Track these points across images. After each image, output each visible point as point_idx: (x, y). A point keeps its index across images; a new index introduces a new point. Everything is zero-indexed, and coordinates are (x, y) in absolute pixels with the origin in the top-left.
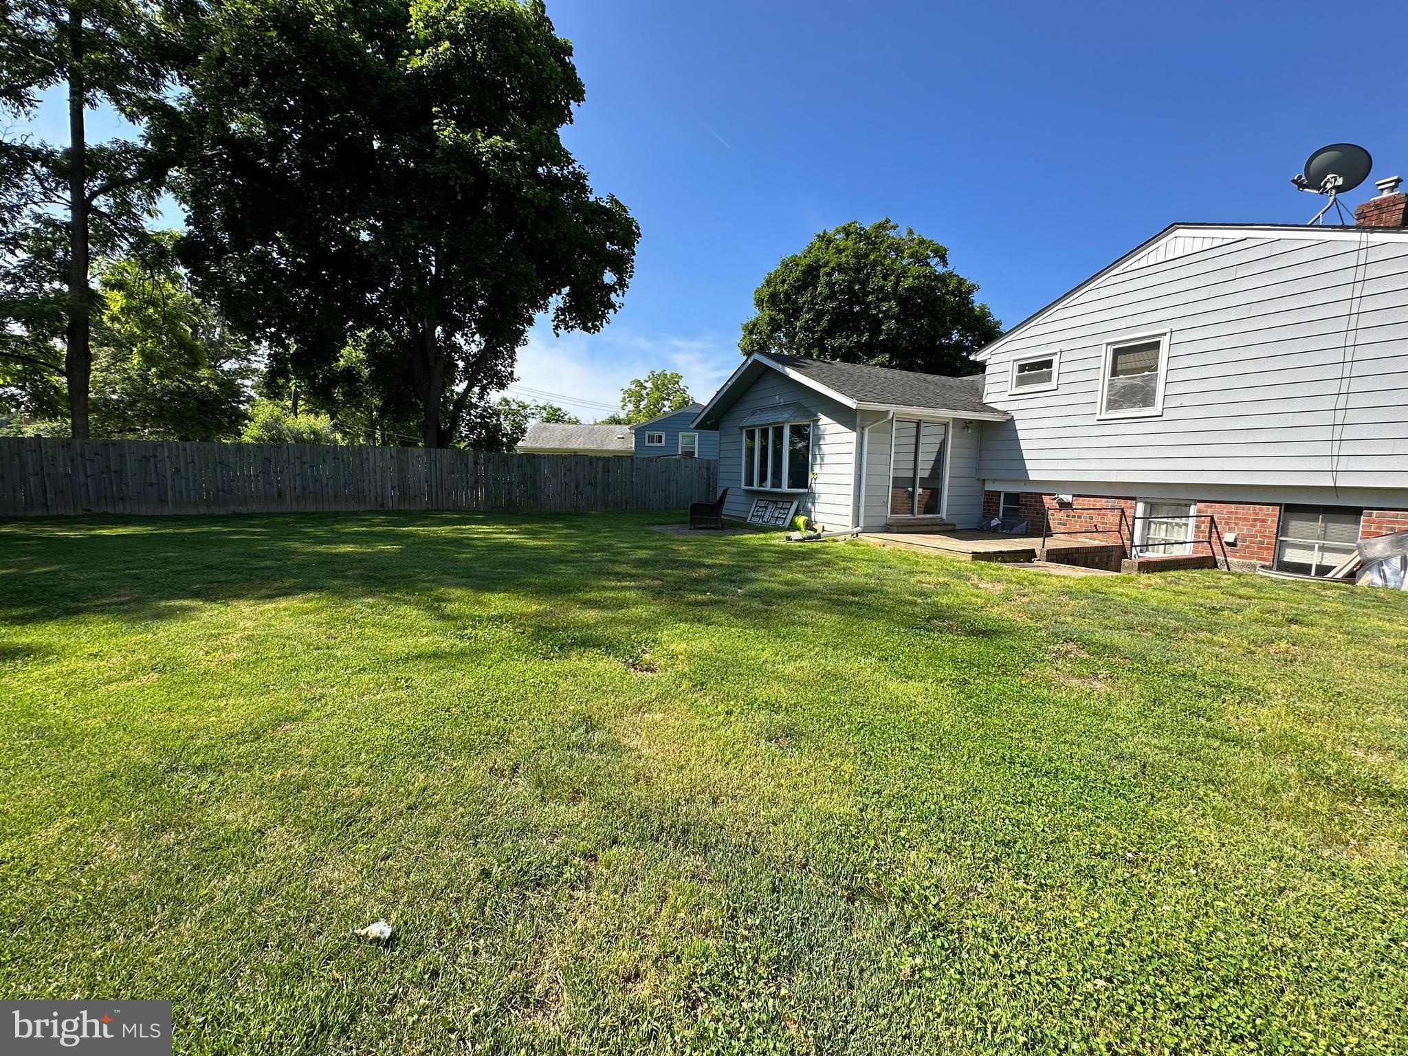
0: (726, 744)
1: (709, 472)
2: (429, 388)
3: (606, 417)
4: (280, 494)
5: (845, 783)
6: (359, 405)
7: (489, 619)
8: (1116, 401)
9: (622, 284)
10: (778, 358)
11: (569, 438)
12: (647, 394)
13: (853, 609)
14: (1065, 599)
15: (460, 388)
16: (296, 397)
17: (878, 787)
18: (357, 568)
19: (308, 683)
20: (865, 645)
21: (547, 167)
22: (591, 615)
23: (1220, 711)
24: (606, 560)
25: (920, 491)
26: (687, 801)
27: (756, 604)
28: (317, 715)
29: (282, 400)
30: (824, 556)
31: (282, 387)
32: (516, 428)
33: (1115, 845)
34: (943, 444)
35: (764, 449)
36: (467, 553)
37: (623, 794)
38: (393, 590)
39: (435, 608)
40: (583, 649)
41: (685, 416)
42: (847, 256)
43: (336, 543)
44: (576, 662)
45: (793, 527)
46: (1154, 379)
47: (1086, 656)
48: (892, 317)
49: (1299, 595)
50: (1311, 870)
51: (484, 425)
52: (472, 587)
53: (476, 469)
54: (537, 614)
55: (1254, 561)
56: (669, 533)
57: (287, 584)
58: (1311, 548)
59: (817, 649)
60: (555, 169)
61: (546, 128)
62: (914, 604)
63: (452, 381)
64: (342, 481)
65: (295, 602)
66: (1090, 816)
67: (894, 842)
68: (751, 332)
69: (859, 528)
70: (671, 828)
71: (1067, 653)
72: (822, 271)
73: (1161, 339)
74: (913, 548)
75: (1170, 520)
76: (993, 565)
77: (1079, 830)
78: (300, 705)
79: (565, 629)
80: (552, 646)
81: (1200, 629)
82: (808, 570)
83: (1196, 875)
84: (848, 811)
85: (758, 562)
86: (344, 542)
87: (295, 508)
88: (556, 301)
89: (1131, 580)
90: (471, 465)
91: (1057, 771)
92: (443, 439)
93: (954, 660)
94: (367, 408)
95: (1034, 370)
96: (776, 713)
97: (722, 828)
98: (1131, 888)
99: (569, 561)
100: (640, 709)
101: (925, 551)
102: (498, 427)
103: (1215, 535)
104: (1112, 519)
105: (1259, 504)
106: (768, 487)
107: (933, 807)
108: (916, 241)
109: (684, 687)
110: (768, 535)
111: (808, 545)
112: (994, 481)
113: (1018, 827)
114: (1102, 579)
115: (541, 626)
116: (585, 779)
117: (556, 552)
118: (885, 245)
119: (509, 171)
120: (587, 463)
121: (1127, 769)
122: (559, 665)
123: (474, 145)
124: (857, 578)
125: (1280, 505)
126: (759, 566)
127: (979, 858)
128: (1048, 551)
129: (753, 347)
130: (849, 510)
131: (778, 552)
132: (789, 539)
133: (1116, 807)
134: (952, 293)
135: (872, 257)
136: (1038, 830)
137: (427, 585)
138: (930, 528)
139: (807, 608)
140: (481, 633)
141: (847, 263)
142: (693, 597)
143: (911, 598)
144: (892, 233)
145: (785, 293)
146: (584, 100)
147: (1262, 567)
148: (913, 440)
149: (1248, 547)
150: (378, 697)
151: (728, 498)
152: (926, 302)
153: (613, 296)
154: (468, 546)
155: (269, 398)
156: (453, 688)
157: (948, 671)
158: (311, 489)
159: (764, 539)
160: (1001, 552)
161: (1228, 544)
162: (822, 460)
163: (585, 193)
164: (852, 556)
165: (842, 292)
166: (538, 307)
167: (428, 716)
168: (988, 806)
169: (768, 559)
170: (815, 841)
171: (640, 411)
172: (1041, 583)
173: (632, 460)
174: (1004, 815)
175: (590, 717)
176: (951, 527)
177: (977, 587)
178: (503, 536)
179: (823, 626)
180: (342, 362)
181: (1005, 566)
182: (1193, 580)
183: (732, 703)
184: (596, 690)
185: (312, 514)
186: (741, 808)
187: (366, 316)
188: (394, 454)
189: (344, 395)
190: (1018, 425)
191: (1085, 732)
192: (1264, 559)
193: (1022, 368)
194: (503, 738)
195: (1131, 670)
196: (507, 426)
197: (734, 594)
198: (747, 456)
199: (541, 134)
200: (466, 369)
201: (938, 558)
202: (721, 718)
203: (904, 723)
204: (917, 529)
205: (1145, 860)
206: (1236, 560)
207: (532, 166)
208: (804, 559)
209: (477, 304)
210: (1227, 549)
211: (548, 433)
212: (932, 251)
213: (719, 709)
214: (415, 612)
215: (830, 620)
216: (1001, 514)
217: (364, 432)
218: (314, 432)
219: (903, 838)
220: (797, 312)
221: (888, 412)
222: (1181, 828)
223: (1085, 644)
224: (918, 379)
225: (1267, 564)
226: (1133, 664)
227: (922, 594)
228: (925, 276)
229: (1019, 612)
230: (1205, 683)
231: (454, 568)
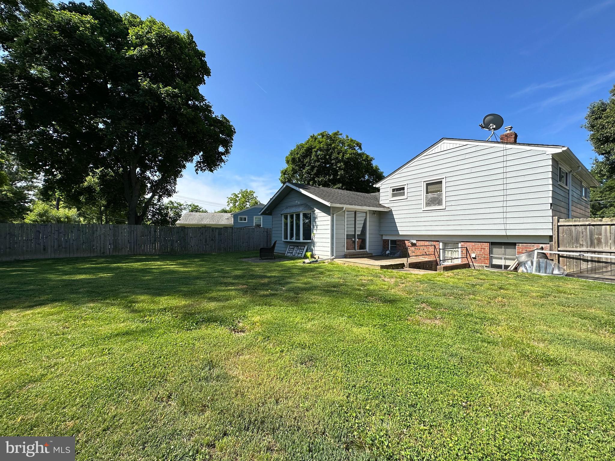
0: (281, 368)
1: (268, 233)
2: (132, 196)
3: (220, 209)
4: (44, 249)
5: (339, 383)
6: (94, 204)
7: (159, 311)
8: (429, 203)
9: (227, 152)
10: (296, 185)
11: (202, 219)
12: (239, 200)
13: (334, 294)
14: (418, 284)
15: (148, 196)
16: (59, 200)
17: (354, 383)
18: (85, 288)
19: (48, 357)
20: (341, 311)
21: (193, 101)
22: (212, 305)
23: (484, 330)
24: (220, 276)
25: (357, 240)
26: (263, 403)
27: (291, 294)
28: (50, 377)
29: (51, 202)
30: (320, 270)
31: (51, 195)
32: (176, 215)
33: (457, 400)
34: (365, 220)
35: (292, 222)
36: (148, 276)
37: (229, 404)
38: (105, 299)
39: (129, 306)
40: (208, 324)
41: (257, 208)
42: (323, 144)
43: (75, 274)
44: (205, 331)
45: (306, 257)
46: (441, 195)
47: (431, 309)
48: (342, 169)
49: (500, 277)
50: (532, 400)
51: (160, 214)
52: (150, 294)
53: (155, 234)
54: (185, 306)
55: (483, 264)
56: (250, 262)
57: (42, 299)
58: (501, 259)
59: (320, 314)
60: (197, 103)
61: (193, 85)
62: (359, 290)
63: (144, 193)
64: (82, 242)
65: (46, 309)
66: (445, 386)
67: (365, 413)
68: (284, 174)
69: (333, 257)
70: (255, 421)
71: (423, 308)
72: (313, 150)
73: (442, 180)
74: (357, 265)
75: (452, 249)
76: (389, 270)
77: (442, 394)
78: (40, 371)
79: (199, 313)
80: (192, 323)
81: (470, 294)
82: (313, 277)
83: (492, 410)
84: (342, 398)
85: (291, 274)
86: (80, 273)
87: (53, 256)
88: (197, 158)
89: (441, 274)
90: (153, 232)
91: (428, 365)
92: (139, 220)
93: (379, 315)
94: (98, 205)
95: (399, 191)
96: (304, 349)
97: (281, 417)
98: (467, 421)
99: (201, 278)
100: (238, 353)
101: (361, 266)
102: (167, 214)
103: (468, 255)
104: (431, 249)
105: (482, 242)
106: (294, 240)
107: (379, 391)
108: (350, 140)
109: (259, 340)
110: (295, 261)
111: (313, 265)
112: (386, 235)
113: (417, 396)
114: (431, 274)
115: (186, 313)
116: (209, 398)
117: (194, 274)
118: (338, 141)
119: (175, 101)
120: (211, 231)
121: (454, 361)
122: (195, 333)
123: (158, 89)
124: (335, 279)
125: (489, 242)
126: (292, 275)
127: (403, 416)
128: (409, 264)
129: (285, 180)
130: (329, 249)
131: (300, 269)
132: (304, 262)
133: (454, 380)
134: (364, 160)
135: (333, 145)
136: (425, 396)
137: (125, 294)
138: (362, 256)
139: (314, 295)
140: (154, 319)
141: (323, 147)
142: (262, 293)
143: (358, 287)
144: (340, 136)
145: (299, 158)
146: (210, 76)
147: (486, 266)
148: (354, 219)
149: (480, 259)
150: (91, 361)
151: (277, 245)
152: (355, 164)
153: (223, 157)
154: (149, 272)
155: (44, 201)
156: (136, 351)
157: (377, 321)
158: (63, 246)
159: (293, 263)
160: (391, 265)
161: (474, 258)
162: (317, 227)
163: (210, 113)
164: (332, 269)
165: (321, 159)
166: (187, 160)
167: (120, 370)
168: (403, 386)
169: (295, 272)
170: (328, 418)
171: (236, 207)
172: (408, 277)
173: (232, 229)
174: (410, 391)
175: (211, 361)
176: (371, 255)
177: (384, 281)
178: (168, 266)
179: (322, 303)
180: (86, 184)
181: (394, 271)
182: (463, 273)
183: (283, 346)
184: (215, 345)
185: (62, 259)
186: (290, 404)
187: (99, 162)
188: (111, 227)
189: (86, 199)
190: (394, 213)
191: (436, 345)
192: (486, 264)
193: (394, 190)
194: (164, 378)
195: (449, 314)
196: (171, 214)
197: (281, 290)
198: (284, 226)
199: (191, 87)
200: (151, 187)
201: (367, 268)
202: (278, 355)
203: (362, 348)
204: (357, 256)
205: (470, 405)
206: (477, 264)
207: (186, 100)
208: (311, 271)
209: (158, 158)
210: (473, 260)
211: (192, 218)
212: (356, 144)
213: (277, 350)
214: (117, 310)
215: (325, 300)
216: (390, 249)
217: (96, 217)
218: (67, 217)
219: (368, 410)
220: (304, 166)
221: (343, 207)
222: (481, 387)
223: (430, 304)
224: (354, 195)
225: (487, 265)
226: (449, 311)
227: (363, 285)
228: (354, 154)
229: (402, 291)
230: (477, 318)
231: (141, 285)
